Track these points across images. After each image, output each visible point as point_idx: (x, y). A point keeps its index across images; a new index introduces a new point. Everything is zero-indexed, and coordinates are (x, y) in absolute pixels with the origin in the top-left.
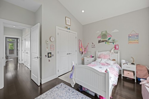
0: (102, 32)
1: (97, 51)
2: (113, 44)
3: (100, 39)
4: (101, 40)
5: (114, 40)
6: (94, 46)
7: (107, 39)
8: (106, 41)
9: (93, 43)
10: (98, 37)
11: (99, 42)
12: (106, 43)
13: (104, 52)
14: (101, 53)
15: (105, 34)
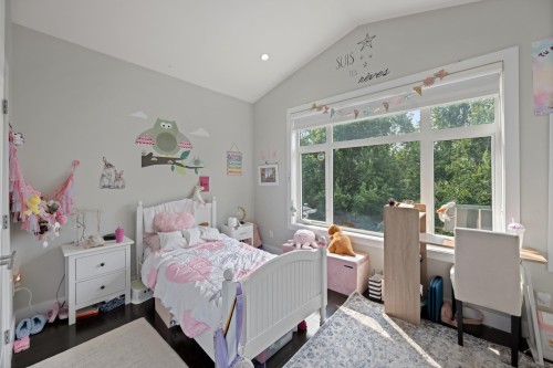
0: (159, 121)
1: (141, 203)
2: (196, 172)
3: (148, 149)
4: (156, 154)
5: (197, 162)
6: (118, 177)
7: (178, 155)
8: (174, 160)
9: (108, 165)
10: (140, 140)
11: (147, 160)
12: (173, 169)
13: (173, 203)
14: (161, 208)
15: (172, 133)
